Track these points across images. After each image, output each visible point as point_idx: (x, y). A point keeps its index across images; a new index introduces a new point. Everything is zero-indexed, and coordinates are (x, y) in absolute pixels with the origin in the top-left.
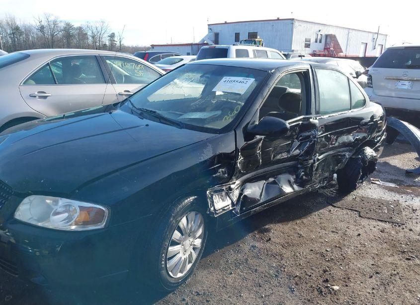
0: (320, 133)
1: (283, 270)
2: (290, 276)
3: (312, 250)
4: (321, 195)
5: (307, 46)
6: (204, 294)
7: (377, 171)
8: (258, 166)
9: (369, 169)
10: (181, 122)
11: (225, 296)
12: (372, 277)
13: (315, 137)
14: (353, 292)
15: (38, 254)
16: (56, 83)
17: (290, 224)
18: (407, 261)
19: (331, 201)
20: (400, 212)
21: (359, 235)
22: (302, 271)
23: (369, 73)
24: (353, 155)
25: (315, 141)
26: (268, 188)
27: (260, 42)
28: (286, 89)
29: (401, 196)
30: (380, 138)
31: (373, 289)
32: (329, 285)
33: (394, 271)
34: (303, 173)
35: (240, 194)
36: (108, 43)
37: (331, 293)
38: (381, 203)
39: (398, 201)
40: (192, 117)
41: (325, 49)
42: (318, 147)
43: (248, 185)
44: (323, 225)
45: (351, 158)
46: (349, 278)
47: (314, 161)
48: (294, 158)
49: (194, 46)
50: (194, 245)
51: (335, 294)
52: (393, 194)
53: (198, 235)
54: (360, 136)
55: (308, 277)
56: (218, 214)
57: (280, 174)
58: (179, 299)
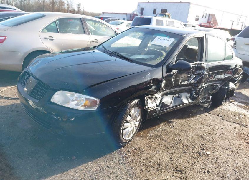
0: (206, 72)
1: (180, 142)
2: (184, 145)
3: (196, 134)
4: (202, 107)
5: (197, 20)
6: (139, 149)
7: (234, 97)
8: (172, 87)
9: (230, 95)
10: (133, 60)
11: (150, 152)
12: (227, 149)
13: (203, 74)
14: (217, 156)
15: (60, 120)
16: (58, 32)
17: (184, 120)
18: (247, 144)
19: (207, 110)
20: (245, 120)
21: (222, 129)
22: (190, 144)
23: (235, 40)
24: (222, 86)
25: (203, 76)
26: (175, 99)
27: (168, 15)
28: (187, 46)
29: (246, 111)
30: (238, 78)
31: (228, 155)
32: (204, 151)
33: (240, 148)
34: (194, 93)
35: (161, 101)
36: (76, 9)
37: (205, 155)
38: (235, 114)
39: (245, 113)
40: (138, 57)
41: (208, 22)
42: (204, 79)
43: (165, 97)
44: (202, 122)
45: (221, 88)
46: (215, 149)
47: (201, 87)
48: (190, 84)
49: (128, 15)
50: (136, 124)
51: (207, 156)
52: (242, 109)
53: (138, 120)
54: (227, 75)
55: (193, 147)
56: (149, 110)
57: (182, 93)
58: (126, 150)
